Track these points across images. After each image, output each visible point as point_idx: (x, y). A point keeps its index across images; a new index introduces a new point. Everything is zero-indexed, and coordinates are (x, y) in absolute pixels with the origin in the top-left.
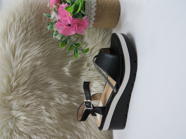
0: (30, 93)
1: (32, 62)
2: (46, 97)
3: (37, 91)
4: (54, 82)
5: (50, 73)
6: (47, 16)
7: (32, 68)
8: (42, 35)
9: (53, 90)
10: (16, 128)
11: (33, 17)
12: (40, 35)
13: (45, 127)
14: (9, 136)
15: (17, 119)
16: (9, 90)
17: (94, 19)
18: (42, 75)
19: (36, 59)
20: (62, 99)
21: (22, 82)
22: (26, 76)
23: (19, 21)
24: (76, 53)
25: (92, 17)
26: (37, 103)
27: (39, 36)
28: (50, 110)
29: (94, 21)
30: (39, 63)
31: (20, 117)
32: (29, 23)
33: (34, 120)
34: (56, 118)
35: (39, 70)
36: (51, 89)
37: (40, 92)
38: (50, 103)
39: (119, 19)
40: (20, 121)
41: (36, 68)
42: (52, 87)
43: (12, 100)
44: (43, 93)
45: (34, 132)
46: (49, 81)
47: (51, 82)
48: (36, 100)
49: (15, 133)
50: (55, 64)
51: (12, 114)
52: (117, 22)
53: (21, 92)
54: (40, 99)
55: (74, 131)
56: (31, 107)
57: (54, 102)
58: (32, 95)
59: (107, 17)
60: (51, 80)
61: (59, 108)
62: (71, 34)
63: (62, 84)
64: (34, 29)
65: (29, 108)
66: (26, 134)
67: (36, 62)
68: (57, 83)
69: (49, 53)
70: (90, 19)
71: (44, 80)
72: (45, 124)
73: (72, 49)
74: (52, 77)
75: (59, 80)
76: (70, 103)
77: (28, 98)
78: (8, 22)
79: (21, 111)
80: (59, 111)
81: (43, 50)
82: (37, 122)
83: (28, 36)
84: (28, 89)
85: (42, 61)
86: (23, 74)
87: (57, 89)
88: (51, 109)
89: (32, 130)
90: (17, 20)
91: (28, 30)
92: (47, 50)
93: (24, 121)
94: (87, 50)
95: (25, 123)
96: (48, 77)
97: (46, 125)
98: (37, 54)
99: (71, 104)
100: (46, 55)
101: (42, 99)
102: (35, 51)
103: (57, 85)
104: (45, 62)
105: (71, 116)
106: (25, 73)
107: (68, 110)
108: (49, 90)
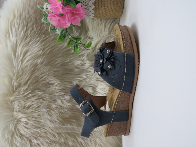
0: (31, 94)
1: (33, 60)
2: (47, 98)
3: (38, 91)
4: (55, 81)
5: (51, 72)
6: (41, 8)
7: (32, 67)
8: (43, 31)
9: (55, 91)
10: (17, 131)
11: (31, 12)
12: (41, 31)
13: (46, 131)
14: (11, 138)
15: (19, 121)
16: (11, 90)
17: (93, 7)
18: (43, 75)
19: (37, 57)
20: (64, 101)
21: (23, 82)
22: (26, 76)
23: (19, 18)
24: (76, 48)
25: (91, 4)
26: (37, 104)
27: (39, 32)
28: (51, 113)
29: (94, 9)
30: (39, 61)
31: (21, 120)
32: (28, 19)
33: (35, 123)
34: (57, 122)
35: (40, 69)
36: (53, 90)
37: (41, 93)
38: (51, 105)
39: (124, 5)
40: (21, 123)
41: (37, 67)
42: (54, 87)
43: (14, 101)
44: (44, 94)
45: (34, 136)
46: (50, 81)
47: (52, 82)
48: (37, 101)
49: (16, 136)
50: (57, 63)
51: (14, 115)
52: (122, 8)
53: (22, 93)
54: (41, 100)
55: (77, 138)
56: (31, 108)
57: (55, 104)
58: (33, 96)
59: (108, 3)
60: (53, 79)
61: (60, 111)
62: (66, 25)
63: (65, 85)
64: (35, 25)
65: (30, 110)
66: (27, 138)
67: (36, 60)
68: (58, 83)
69: (49, 50)
70: (89, 7)
71: (45, 79)
72: (45, 128)
73: (71, 44)
74: (53, 77)
75: (61, 80)
76: (72, 105)
77: (29, 100)
78: (8, 20)
79: (22, 113)
80: (61, 114)
81: (44, 47)
82: (38, 125)
83: (28, 33)
84: (29, 90)
85: (42, 60)
86: (24, 74)
87: (58, 90)
88: (52, 111)
89: (32, 133)
90: (17, 17)
91: (28, 27)
92: (47, 47)
93: (25, 124)
94: (89, 45)
95: (25, 125)
96: (49, 77)
97: (47, 129)
98: (37, 52)
99: (74, 107)
100: (46, 53)
101: (43, 100)
102: (35, 48)
103: (59, 86)
104: (46, 60)
105: (74, 121)
106: (26, 73)
107: (71, 113)
108: (51, 91)
